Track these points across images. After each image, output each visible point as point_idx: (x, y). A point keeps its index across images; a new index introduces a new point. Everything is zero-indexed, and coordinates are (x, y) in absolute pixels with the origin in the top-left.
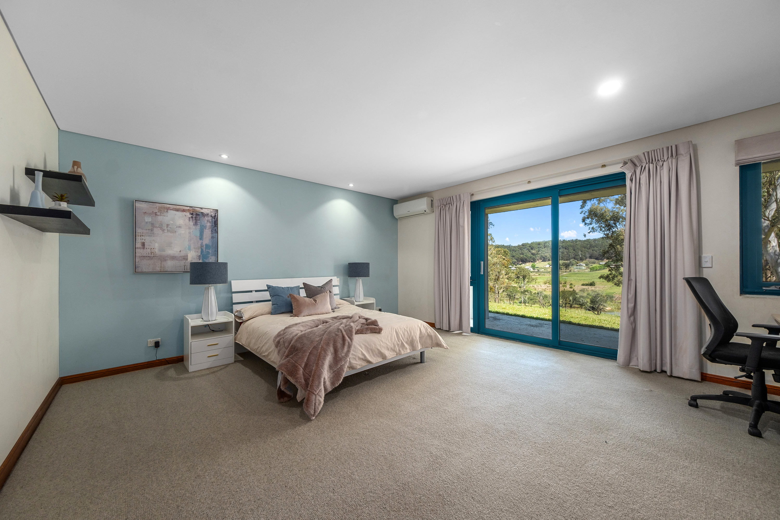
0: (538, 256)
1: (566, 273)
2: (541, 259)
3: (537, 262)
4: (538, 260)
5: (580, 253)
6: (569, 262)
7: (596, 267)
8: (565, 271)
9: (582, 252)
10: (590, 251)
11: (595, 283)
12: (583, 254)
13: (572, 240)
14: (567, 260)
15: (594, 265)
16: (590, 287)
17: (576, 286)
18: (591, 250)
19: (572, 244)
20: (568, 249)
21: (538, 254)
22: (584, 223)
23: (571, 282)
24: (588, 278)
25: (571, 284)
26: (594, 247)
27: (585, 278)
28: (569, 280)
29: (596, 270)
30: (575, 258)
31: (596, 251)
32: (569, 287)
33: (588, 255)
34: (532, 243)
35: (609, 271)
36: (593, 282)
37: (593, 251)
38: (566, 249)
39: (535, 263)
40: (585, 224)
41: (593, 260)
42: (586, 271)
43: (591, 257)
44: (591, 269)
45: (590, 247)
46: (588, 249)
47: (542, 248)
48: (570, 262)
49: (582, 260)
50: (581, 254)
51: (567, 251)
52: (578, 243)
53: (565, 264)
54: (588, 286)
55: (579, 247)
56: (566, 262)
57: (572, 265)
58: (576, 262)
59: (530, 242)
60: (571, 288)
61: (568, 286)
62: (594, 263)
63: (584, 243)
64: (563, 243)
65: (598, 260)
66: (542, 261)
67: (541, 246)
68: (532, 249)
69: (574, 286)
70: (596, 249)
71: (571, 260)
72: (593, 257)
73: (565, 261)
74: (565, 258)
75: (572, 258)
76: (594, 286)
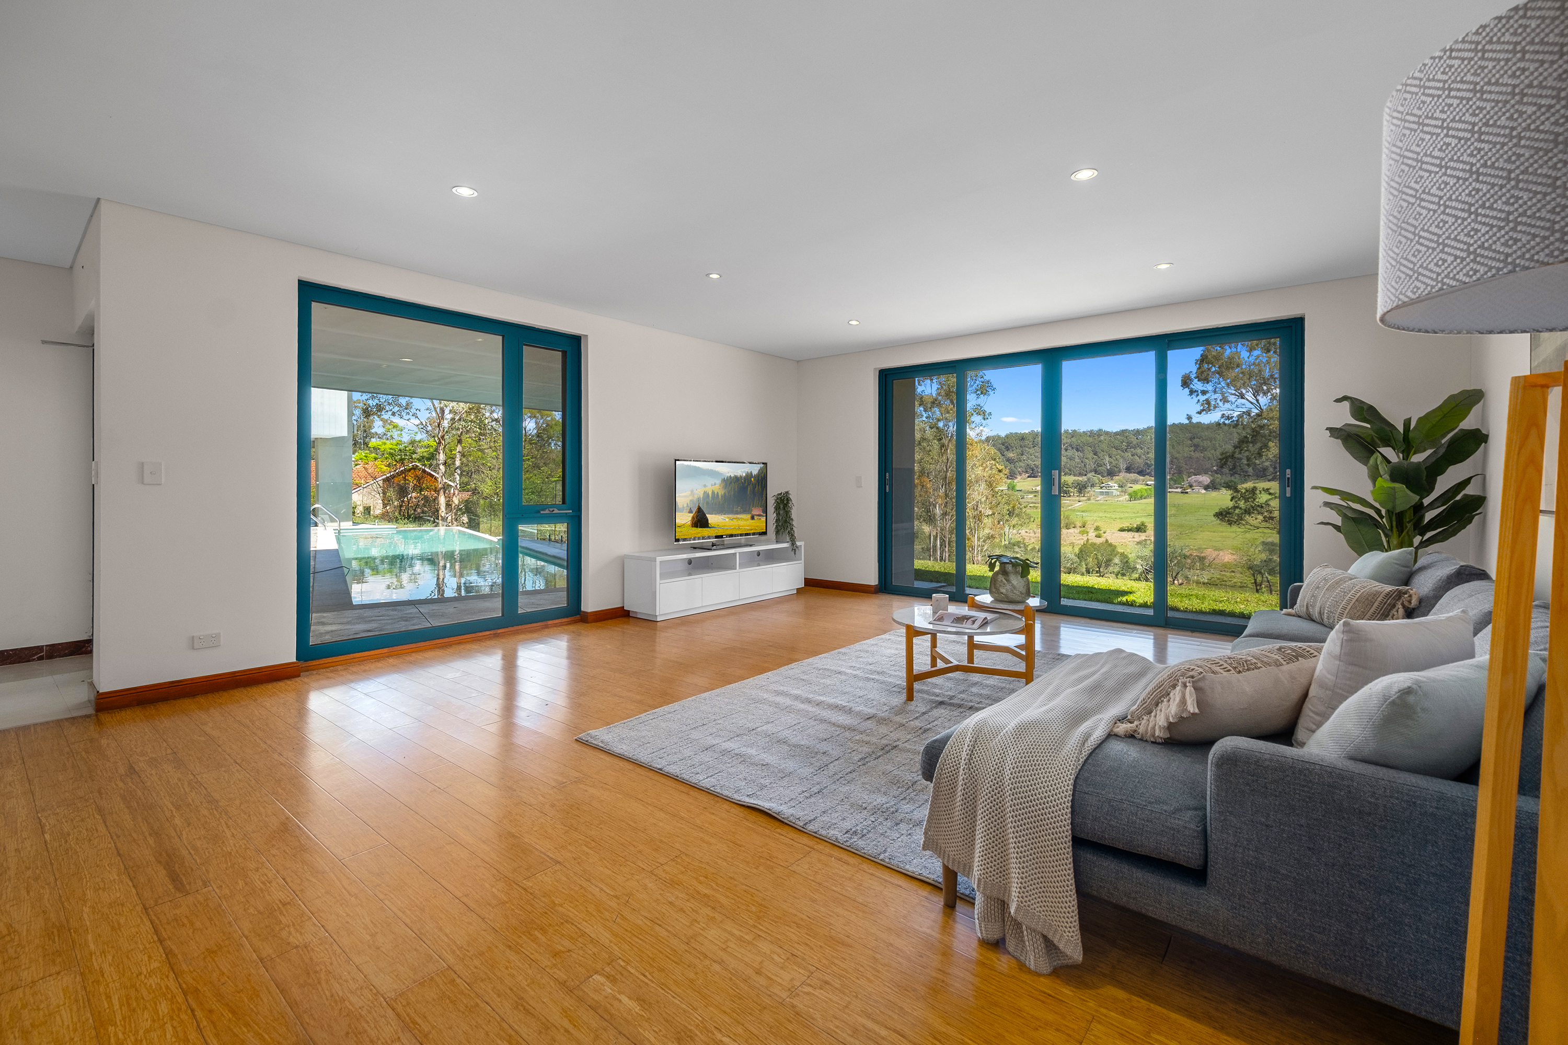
0: (1021, 464)
1: (1080, 503)
2: (1027, 472)
3: (1019, 477)
4: (1020, 474)
5: (1107, 459)
6: (1084, 479)
7: (1140, 490)
8: (1077, 498)
9: (1111, 457)
10: (1128, 455)
11: (1146, 527)
12: (1114, 463)
13: (1091, 432)
14: (1080, 474)
15: (1137, 487)
16: (1136, 534)
17: (1108, 531)
18: (1130, 454)
19: (1091, 440)
20: (1082, 451)
21: (1020, 461)
22: (1187, 391)
23: (1096, 524)
24: (1127, 515)
25: (1097, 529)
26: (1135, 448)
27: (1122, 515)
28: (1092, 519)
29: (1141, 498)
30: (1096, 472)
31: (1140, 457)
32: (1094, 534)
33: (1123, 466)
34: (1007, 436)
35: (1231, 500)
36: (1143, 524)
37: (1132, 455)
38: (1077, 450)
39: (1015, 481)
40: (1192, 392)
41: (1133, 476)
42: (1121, 499)
43: (1129, 470)
44: (1130, 495)
45: (1128, 446)
46: (1123, 451)
47: (1030, 448)
48: (1089, 479)
49: (1111, 474)
50: (1110, 463)
51: (1081, 455)
52: (1102, 438)
53: (1078, 484)
54: (1133, 534)
55: (1104, 446)
56: (1080, 479)
57: (1093, 486)
58: (1099, 479)
59: (1003, 434)
60: (1098, 536)
61: (1092, 534)
62: (1135, 482)
63: (1115, 439)
64: (1073, 437)
65: (1144, 475)
66: (1028, 477)
67: (1027, 442)
68: (1007, 449)
69: (1104, 533)
70: (1139, 451)
71: (1089, 475)
72: (1133, 469)
73: (1076, 478)
74: (1077, 471)
75: (1091, 471)
76: (1145, 532)
